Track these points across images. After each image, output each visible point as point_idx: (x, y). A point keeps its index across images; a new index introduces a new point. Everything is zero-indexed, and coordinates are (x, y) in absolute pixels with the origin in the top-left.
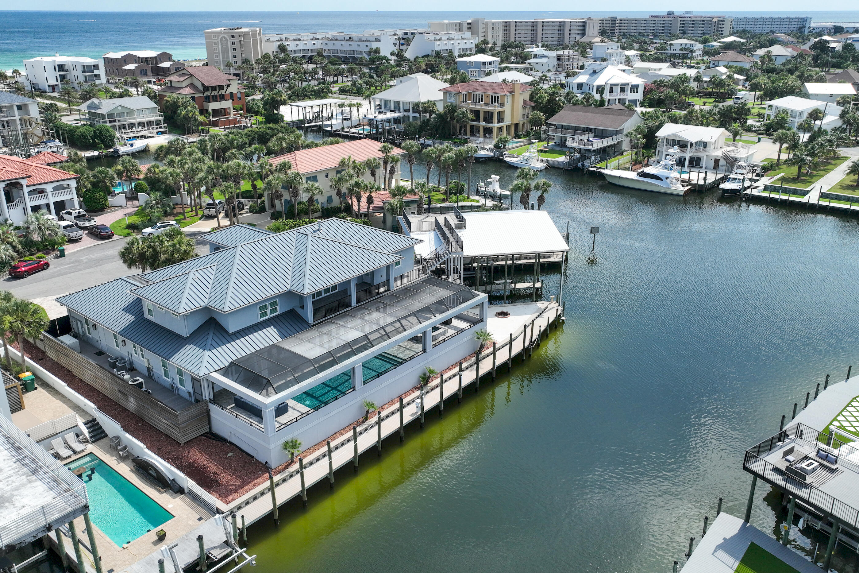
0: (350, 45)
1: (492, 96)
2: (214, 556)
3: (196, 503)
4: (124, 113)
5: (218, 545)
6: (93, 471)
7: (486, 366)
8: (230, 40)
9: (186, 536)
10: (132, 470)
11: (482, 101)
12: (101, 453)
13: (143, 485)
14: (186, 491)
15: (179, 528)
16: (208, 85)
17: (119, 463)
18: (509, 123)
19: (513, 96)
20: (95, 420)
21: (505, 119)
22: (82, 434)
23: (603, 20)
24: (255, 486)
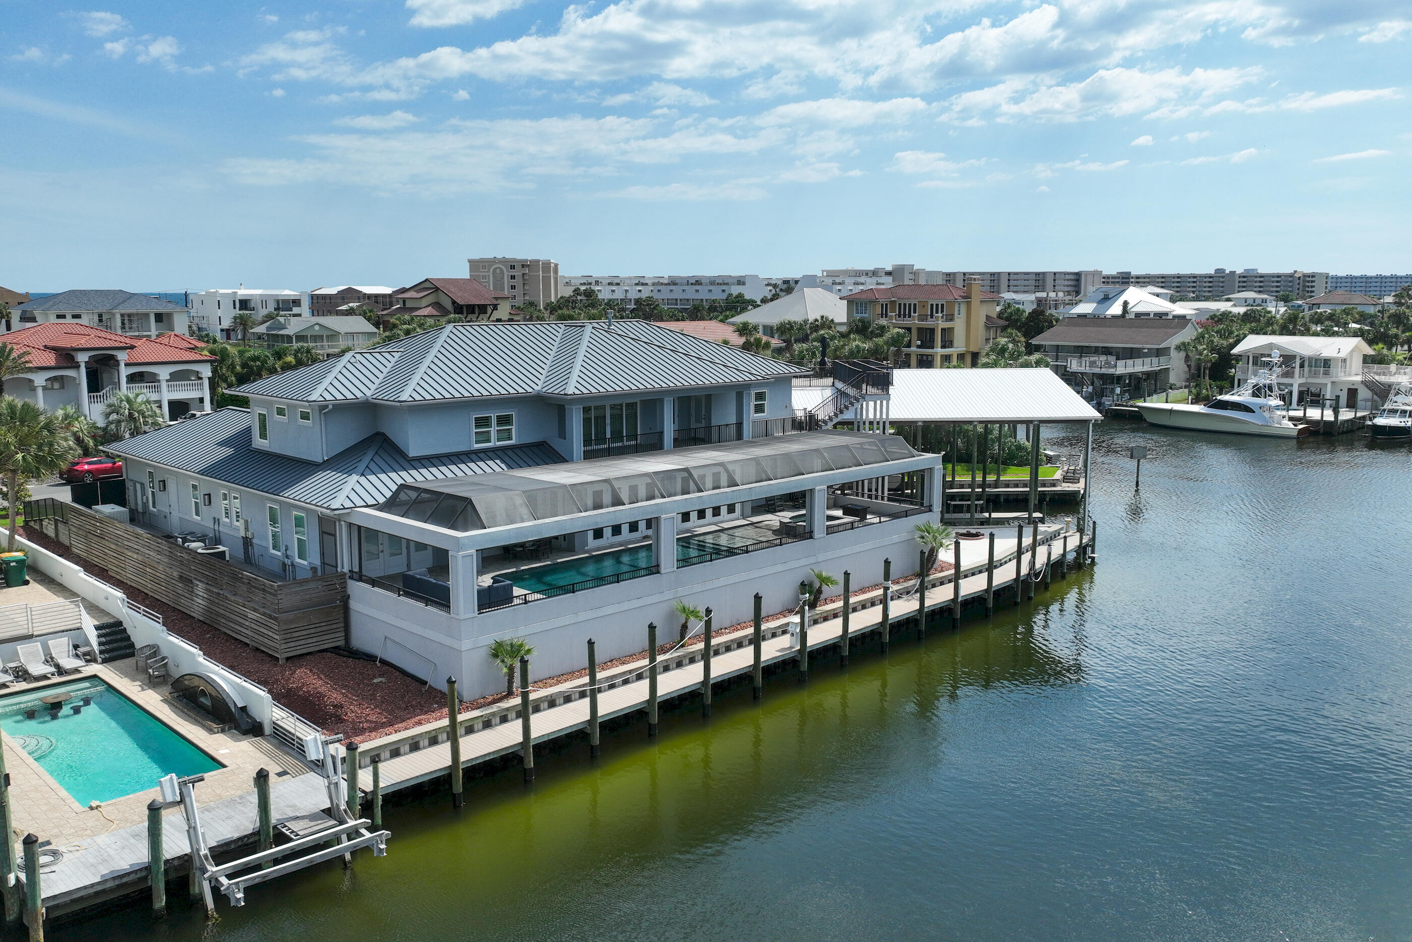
0: (697, 291)
1: (932, 305)
2: (293, 832)
3: (281, 750)
4: (323, 336)
5: (308, 814)
6: (87, 702)
7: (939, 596)
8: (507, 273)
9: (241, 797)
10: (165, 701)
11: (915, 312)
12: (113, 675)
13: (179, 720)
14: (268, 730)
15: (231, 784)
16: (460, 301)
17: (143, 690)
18: (962, 349)
19: (969, 304)
20: (120, 623)
21: (955, 343)
22: (88, 643)
23: (1108, 278)
24: (420, 723)
